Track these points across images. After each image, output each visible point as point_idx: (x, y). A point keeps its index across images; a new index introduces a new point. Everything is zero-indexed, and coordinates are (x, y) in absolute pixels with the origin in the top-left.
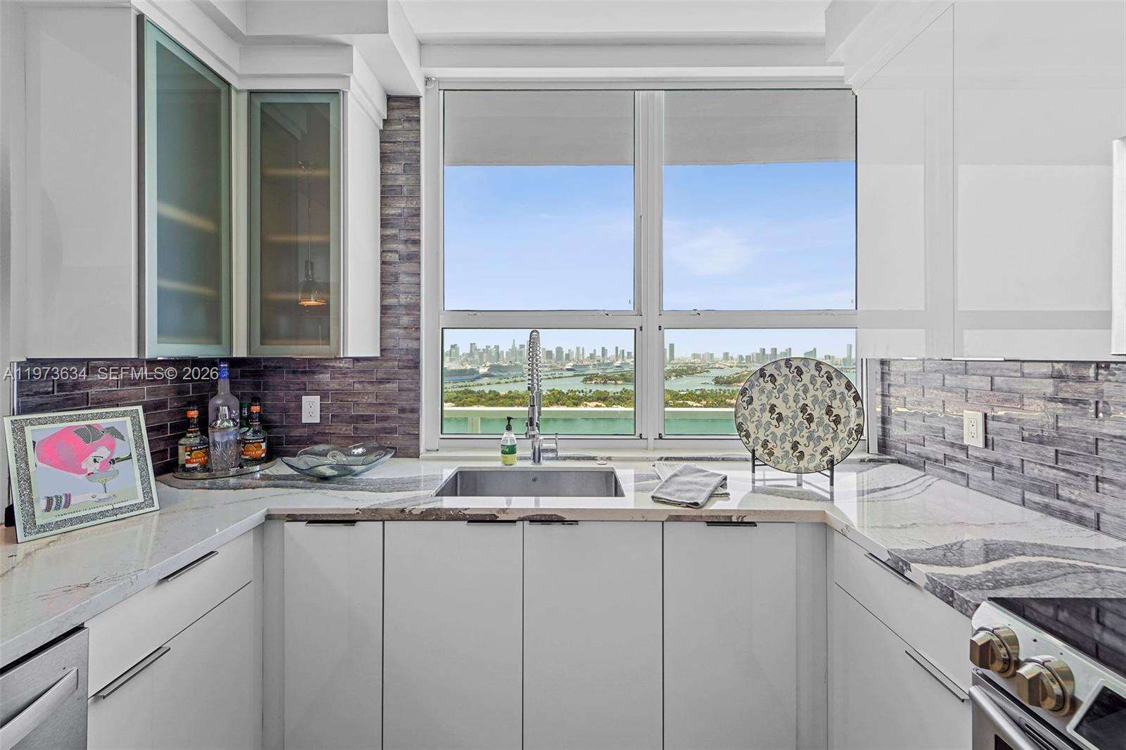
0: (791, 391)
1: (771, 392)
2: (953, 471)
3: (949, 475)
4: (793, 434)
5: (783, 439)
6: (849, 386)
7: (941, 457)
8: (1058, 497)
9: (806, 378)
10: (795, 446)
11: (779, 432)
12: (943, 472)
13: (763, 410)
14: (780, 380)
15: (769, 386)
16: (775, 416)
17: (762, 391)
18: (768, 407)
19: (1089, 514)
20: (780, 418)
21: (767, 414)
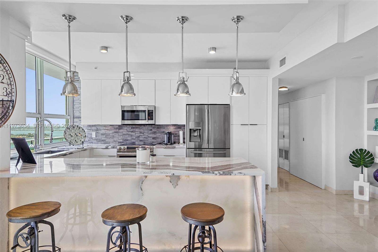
0: (73, 131)
1: (69, 132)
2: (90, 142)
3: (89, 143)
4: (75, 139)
5: (73, 140)
6: (83, 129)
7: (88, 140)
8: (106, 141)
9: (75, 128)
10: (76, 141)
11: (72, 139)
12: (88, 143)
13: (68, 135)
14: (71, 129)
15: (69, 130)
16: (71, 136)
17: (67, 131)
18: (69, 134)
19: (109, 142)
20: (72, 136)
21: (69, 136)
